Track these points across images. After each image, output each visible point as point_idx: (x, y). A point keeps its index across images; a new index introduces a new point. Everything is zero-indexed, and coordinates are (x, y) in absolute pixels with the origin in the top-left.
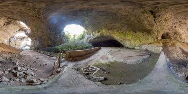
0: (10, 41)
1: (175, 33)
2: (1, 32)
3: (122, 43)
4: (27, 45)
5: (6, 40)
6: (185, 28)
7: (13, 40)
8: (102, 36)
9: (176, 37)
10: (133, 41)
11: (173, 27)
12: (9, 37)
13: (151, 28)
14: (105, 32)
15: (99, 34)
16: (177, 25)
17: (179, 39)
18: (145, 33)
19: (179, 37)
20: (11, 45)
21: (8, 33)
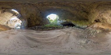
0: (7, 23)
1: (103, 19)
2: (1, 17)
3: (75, 25)
4: (18, 26)
5: (5, 23)
6: (108, 15)
7: (9, 22)
8: (67, 22)
9: (104, 21)
10: (79, 24)
11: (101, 16)
12: (7, 21)
13: (87, 18)
14: (68, 20)
15: (66, 21)
16: (102, 14)
17: (106, 22)
18: (85, 20)
19: (106, 21)
20: (8, 26)
21: (5, 18)
